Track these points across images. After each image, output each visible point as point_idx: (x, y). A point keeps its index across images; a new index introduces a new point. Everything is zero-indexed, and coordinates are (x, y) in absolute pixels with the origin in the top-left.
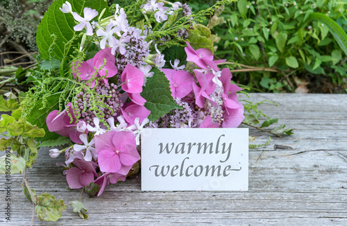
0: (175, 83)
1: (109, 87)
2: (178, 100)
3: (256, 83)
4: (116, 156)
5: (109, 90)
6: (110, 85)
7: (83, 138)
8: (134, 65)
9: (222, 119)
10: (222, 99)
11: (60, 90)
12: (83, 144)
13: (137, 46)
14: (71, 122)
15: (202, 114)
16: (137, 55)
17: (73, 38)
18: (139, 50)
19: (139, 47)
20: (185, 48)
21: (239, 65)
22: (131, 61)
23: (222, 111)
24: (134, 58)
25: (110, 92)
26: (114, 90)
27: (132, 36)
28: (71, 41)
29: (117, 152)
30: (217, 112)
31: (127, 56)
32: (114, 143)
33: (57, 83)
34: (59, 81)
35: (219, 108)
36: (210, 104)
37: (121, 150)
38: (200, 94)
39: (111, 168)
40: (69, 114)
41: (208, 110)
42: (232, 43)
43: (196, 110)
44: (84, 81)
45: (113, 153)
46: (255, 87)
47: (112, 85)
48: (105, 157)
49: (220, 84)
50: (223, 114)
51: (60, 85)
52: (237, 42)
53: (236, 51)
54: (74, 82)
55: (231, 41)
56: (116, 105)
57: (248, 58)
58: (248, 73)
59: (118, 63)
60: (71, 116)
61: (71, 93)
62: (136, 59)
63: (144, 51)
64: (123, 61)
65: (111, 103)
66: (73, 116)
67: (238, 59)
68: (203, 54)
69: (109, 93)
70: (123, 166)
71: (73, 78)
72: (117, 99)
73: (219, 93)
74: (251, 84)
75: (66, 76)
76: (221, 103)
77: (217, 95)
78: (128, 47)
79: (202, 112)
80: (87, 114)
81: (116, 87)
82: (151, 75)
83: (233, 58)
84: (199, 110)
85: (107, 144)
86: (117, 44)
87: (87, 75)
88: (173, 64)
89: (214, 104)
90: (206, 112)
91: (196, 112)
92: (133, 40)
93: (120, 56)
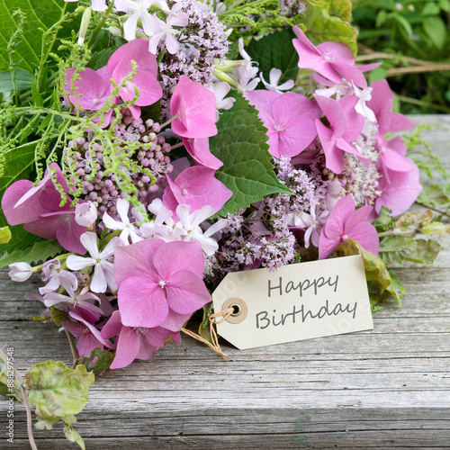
0: (278, 123)
1: (142, 129)
2: (284, 162)
3: (438, 95)
4: (158, 292)
5: (142, 135)
6: (144, 124)
7: (89, 241)
8: (197, 75)
9: (378, 193)
10: (376, 148)
11: (33, 137)
12: (88, 255)
13: (201, 33)
14: (62, 204)
15: (337, 185)
16: (203, 54)
17: (63, 19)
18: (207, 43)
19: (206, 36)
20: (294, 41)
21: (405, 60)
22: (191, 68)
23: (377, 175)
24: (196, 61)
25: (145, 138)
26: (153, 135)
27: (190, 12)
28: (57, 25)
29: (162, 283)
30: (368, 176)
31: (181, 56)
32: (157, 264)
33: (25, 123)
34: (30, 116)
35: (372, 169)
36: (352, 163)
37: (171, 281)
38: (332, 143)
39: (145, 317)
40: (57, 187)
41: (349, 177)
42: (390, 16)
43: (325, 178)
44: (89, 113)
45: (153, 285)
46: (436, 102)
47: (150, 122)
48: (134, 293)
49: (370, 115)
50: (379, 180)
51: (33, 125)
52: (401, 14)
53: (398, 31)
54: (66, 115)
55: (389, 11)
56: (158, 168)
57: (422, 44)
58: (422, 77)
59: (164, 72)
60: (61, 191)
61: (59, 140)
62: (201, 64)
63: (217, 43)
64: (173, 68)
65: (146, 162)
66: (66, 190)
67: (402, 46)
68: (332, 53)
69: (142, 141)
70: (172, 313)
71: (63, 109)
72: (160, 155)
73: (368, 135)
74: (428, 97)
75: (47, 105)
76: (374, 156)
77: (365, 139)
78: (183, 37)
79: (337, 182)
80: (91, 188)
81: (157, 127)
82: (228, 104)
83: (392, 43)
84: (331, 176)
85: (140, 266)
86: (161, 31)
87: (95, 100)
88: (268, 81)
89: (361, 160)
90: (345, 181)
91: (325, 183)
92: (192, 21)
93: (168, 58)
